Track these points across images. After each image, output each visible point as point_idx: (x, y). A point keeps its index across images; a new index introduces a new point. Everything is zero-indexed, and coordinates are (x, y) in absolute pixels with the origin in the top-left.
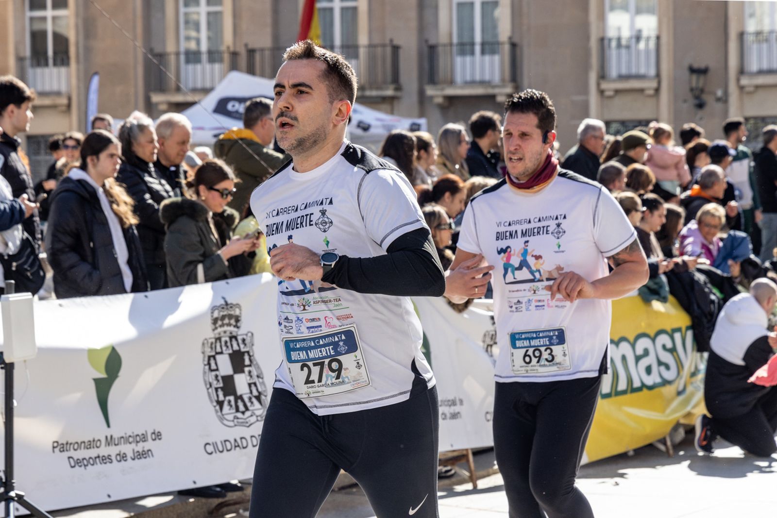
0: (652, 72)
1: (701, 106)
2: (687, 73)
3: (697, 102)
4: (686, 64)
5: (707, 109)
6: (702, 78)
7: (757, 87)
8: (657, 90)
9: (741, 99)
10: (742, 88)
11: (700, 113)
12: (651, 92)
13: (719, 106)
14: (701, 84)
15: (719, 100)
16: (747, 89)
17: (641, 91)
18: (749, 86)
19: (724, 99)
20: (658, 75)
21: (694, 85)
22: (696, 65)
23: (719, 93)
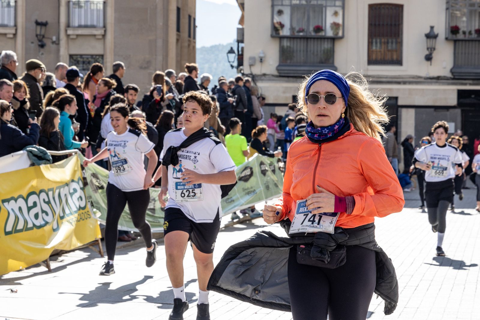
0: (12, 23)
1: (42, 46)
2: (34, 25)
3: (40, 43)
4: (33, 19)
5: (46, 48)
6: (43, 28)
7: (78, 36)
8: (15, 35)
9: (68, 43)
10: (68, 36)
11: (42, 51)
12: (11, 36)
13: (54, 46)
14: (43, 33)
15: (53, 42)
16: (71, 37)
17: (5, 34)
18: (73, 35)
19: (57, 42)
20: (16, 25)
21: (38, 33)
22: (39, 21)
23: (54, 38)
